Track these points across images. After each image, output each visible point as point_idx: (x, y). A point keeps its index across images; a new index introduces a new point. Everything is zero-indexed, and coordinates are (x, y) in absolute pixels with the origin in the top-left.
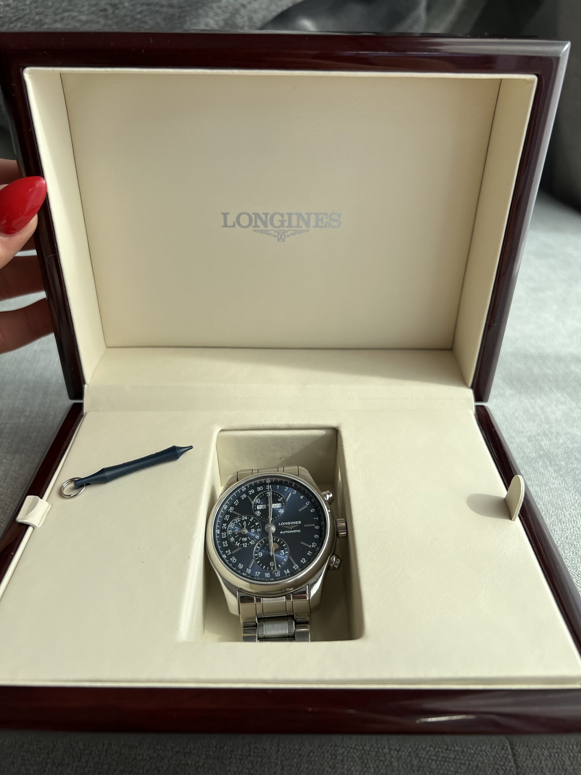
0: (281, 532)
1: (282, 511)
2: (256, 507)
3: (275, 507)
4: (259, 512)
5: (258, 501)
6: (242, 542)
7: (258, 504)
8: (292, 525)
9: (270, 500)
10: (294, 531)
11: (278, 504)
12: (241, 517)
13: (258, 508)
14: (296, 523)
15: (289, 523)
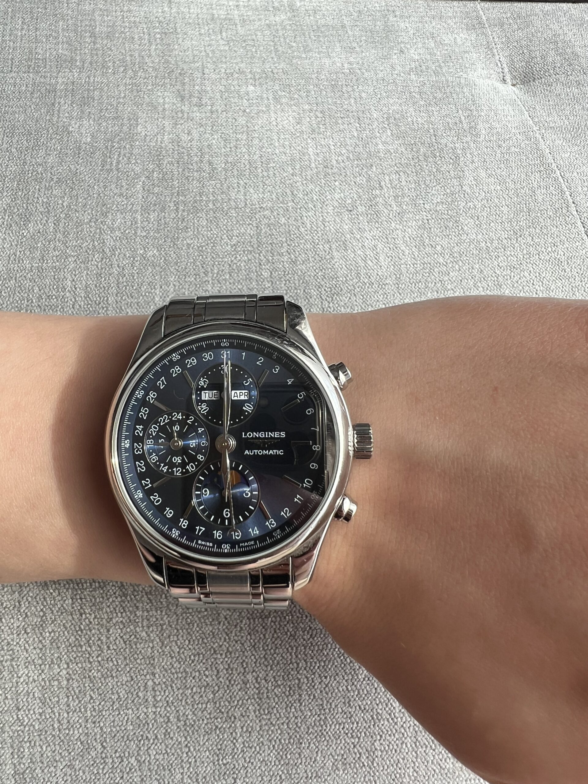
0: (247, 452)
1: (248, 408)
2: (200, 395)
3: (236, 398)
4: (204, 406)
5: (205, 381)
6: (172, 465)
7: (203, 389)
8: (268, 438)
9: (227, 382)
10: (271, 452)
11: (243, 392)
12: (170, 414)
13: (203, 398)
14: (276, 435)
15: (262, 435)
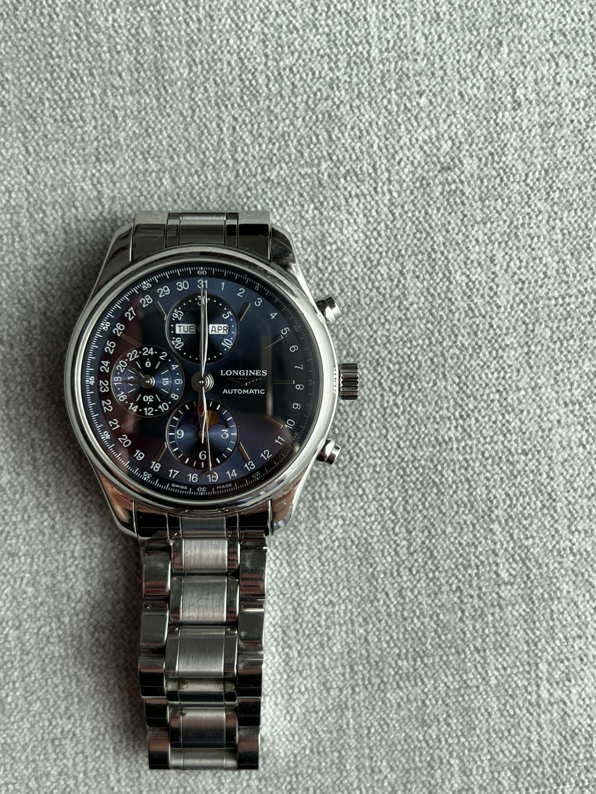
0: (225, 391)
1: (228, 344)
2: (174, 329)
3: (214, 333)
4: (179, 341)
5: (179, 314)
6: (142, 404)
7: (177, 321)
9: (204, 315)
10: (252, 391)
11: (222, 326)
12: (140, 349)
13: (178, 332)
14: (257, 373)
15: (242, 373)
